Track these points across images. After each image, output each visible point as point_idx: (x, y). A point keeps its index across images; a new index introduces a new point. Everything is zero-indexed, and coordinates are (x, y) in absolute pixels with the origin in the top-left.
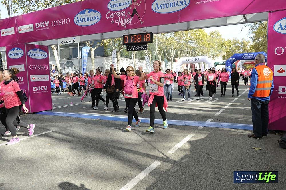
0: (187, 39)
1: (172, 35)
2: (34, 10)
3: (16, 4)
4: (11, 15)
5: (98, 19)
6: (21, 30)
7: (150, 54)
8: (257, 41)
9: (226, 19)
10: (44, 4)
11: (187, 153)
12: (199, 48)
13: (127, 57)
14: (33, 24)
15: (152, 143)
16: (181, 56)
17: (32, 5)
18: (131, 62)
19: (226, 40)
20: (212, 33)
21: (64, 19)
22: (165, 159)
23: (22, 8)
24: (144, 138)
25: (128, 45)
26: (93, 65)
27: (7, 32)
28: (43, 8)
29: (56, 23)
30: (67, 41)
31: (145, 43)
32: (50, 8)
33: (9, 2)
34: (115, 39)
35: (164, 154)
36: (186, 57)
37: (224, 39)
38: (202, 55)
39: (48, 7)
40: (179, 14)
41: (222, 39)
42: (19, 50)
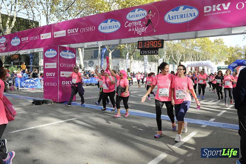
0: (193, 45)
1: (179, 42)
2: (66, 18)
3: (53, 14)
4: (49, 23)
5: (118, 27)
6: (56, 35)
9: (231, 30)
10: (74, 14)
12: (203, 53)
13: (139, 59)
14: (65, 30)
16: (186, 60)
17: (65, 14)
18: (142, 64)
19: (229, 47)
20: (216, 40)
21: (91, 27)
23: (57, 17)
25: (142, 50)
27: (45, 37)
28: (73, 17)
29: (84, 30)
30: (92, 45)
31: (157, 49)
33: (47, 12)
34: (130, 44)
35: (169, 148)
36: (191, 61)
37: (227, 46)
38: (205, 60)
39: (77, 16)
40: (188, 24)
41: (224, 46)
42: (53, 51)
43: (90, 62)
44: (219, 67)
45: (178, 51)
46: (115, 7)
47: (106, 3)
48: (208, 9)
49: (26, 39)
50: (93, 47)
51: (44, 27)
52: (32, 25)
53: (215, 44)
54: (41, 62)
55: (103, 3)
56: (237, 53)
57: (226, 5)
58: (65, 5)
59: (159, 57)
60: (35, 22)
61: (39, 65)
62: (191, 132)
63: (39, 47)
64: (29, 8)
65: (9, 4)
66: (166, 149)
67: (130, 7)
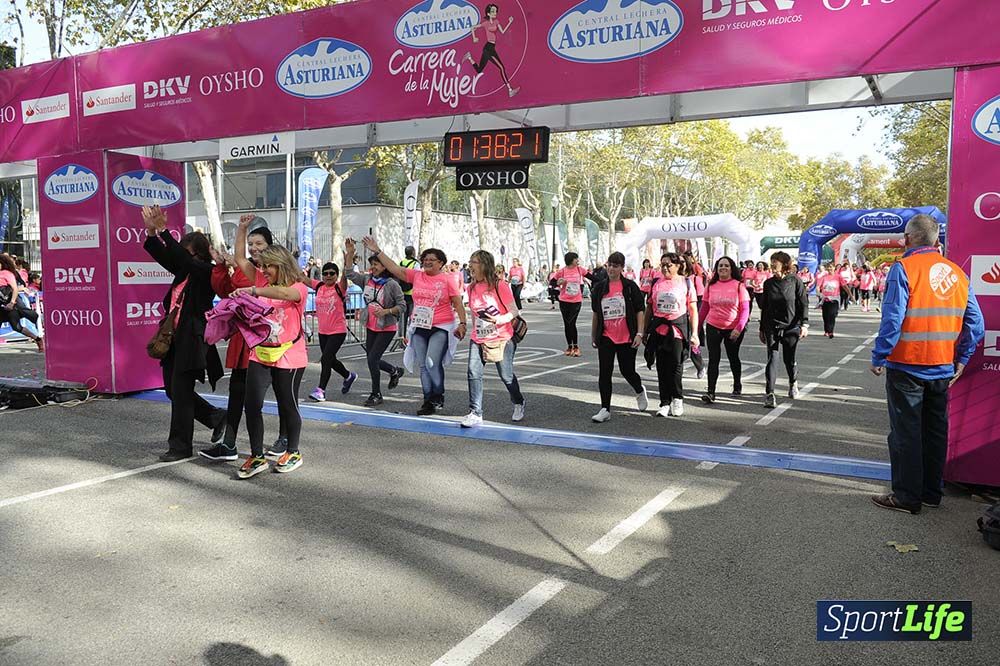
0: (668, 154)
1: (614, 138)
2: (138, 35)
3: (79, 12)
4: (60, 51)
5: (362, 75)
6: (91, 105)
7: (538, 202)
8: (913, 168)
9: (807, 90)
10: (173, 17)
11: (659, 555)
12: (709, 186)
14: (134, 85)
15: (535, 515)
16: (644, 213)
17: (135, 19)
18: (467, 227)
19: (803, 161)
20: (756, 134)
21: (244, 72)
22: (579, 571)
23: (97, 28)
24: (508, 496)
25: (462, 168)
26: (337, 233)
27: (42, 111)
28: (171, 30)
29: (215, 84)
30: (251, 149)
31: (523, 165)
32: (193, 30)
33: (53, 5)
34: (417, 147)
36: (660, 217)
37: (796, 157)
38: (716, 212)
39: (187, 25)
40: (644, 66)
41: (788, 156)
42: (81, 173)
44: (768, 240)
45: (612, 175)
48: (717, 6)
50: (256, 155)
51: (38, 68)
53: (753, 150)
54: (31, 227)
56: (834, 186)
59: (536, 199)
61: (25, 239)
62: (658, 492)
63: (17, 157)
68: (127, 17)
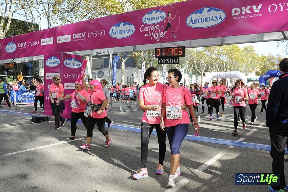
0: (219, 54)
1: (203, 49)
2: (71, 21)
3: (56, 15)
4: (50, 26)
5: (133, 32)
6: (59, 40)
9: (263, 35)
10: (80, 16)
12: (231, 63)
14: (70, 35)
16: (212, 71)
19: (260, 56)
20: (246, 47)
21: (100, 31)
23: (60, 19)
25: (160, 58)
26: (123, 76)
27: (46, 42)
28: (80, 19)
29: (92, 35)
30: (101, 53)
31: (177, 57)
32: (86, 19)
34: (146, 51)
35: (192, 172)
36: (216, 72)
37: (258, 55)
38: (233, 70)
39: (84, 18)
40: (214, 29)
41: (255, 54)
42: (56, 59)
43: (100, 72)
44: (249, 79)
45: (202, 59)
46: (129, 8)
47: (118, 3)
48: (236, 12)
49: (23, 45)
51: (45, 30)
52: (30, 29)
53: (245, 52)
54: (41, 73)
55: (114, 3)
56: (270, 63)
57: (257, 7)
58: (70, 5)
59: (180, 67)
60: (34, 25)
61: (39, 76)
62: (217, 154)
63: (39, 54)
64: (26, 8)
65: (3, 3)
66: (188, 173)
67: (147, 8)
68: (68, 16)
